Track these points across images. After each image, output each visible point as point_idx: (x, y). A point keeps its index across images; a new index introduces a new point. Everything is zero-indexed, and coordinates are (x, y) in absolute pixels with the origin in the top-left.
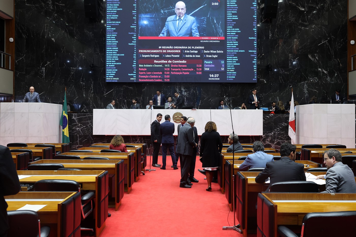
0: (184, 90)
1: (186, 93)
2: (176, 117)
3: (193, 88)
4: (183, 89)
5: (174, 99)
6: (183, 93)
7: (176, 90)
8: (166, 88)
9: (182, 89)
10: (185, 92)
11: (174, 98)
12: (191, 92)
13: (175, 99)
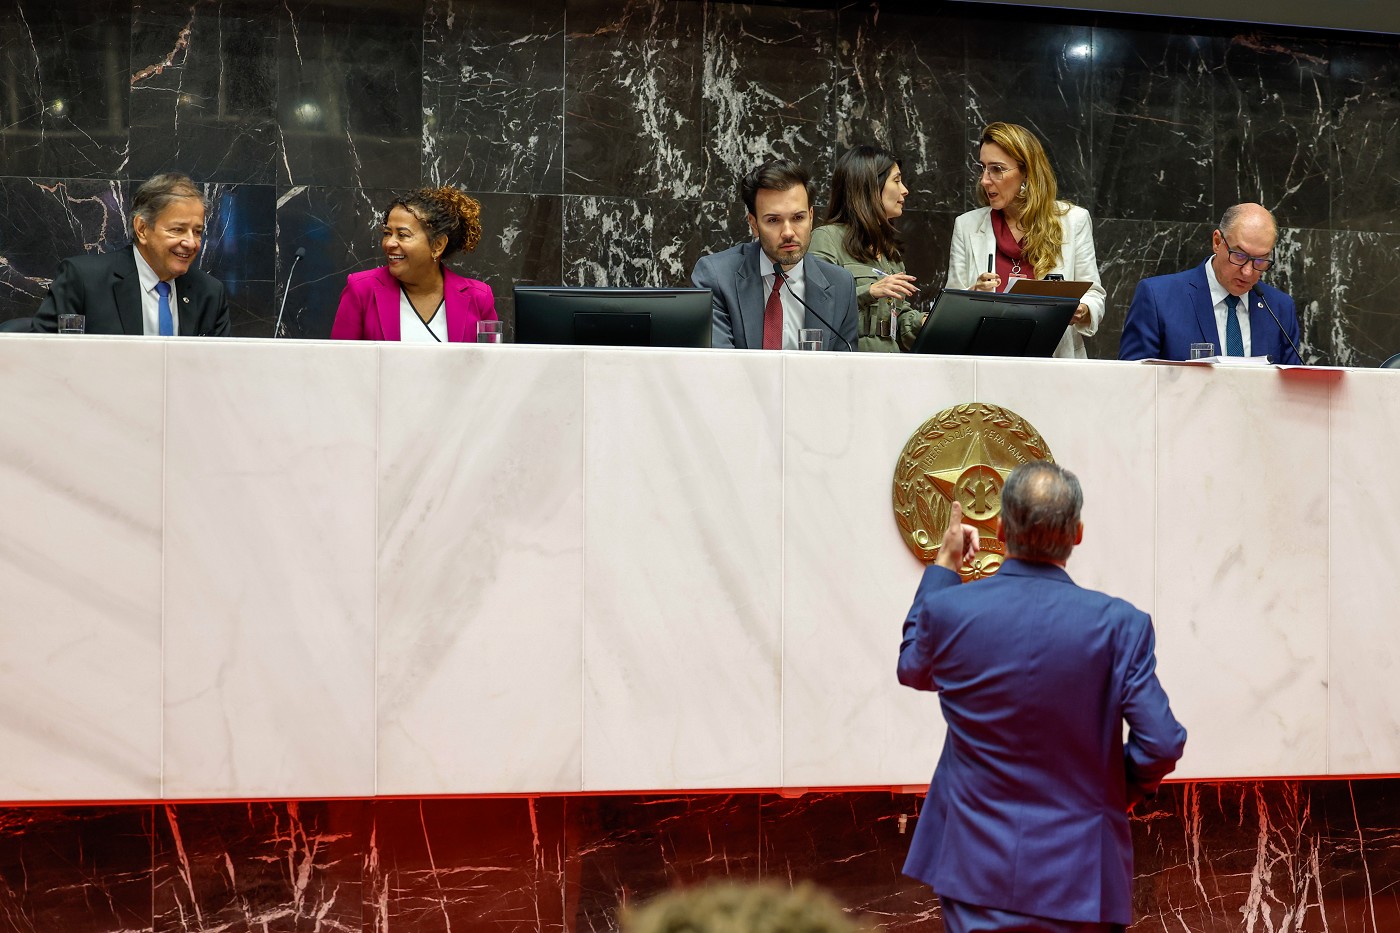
0: (736, 102)
1: (761, 145)
2: (942, 487)
3: (854, 82)
4: (725, 84)
5: (597, 222)
6: (725, 143)
7: (628, 97)
8: (478, 64)
9: (717, 88)
10: (750, 127)
11: (591, 210)
12: (833, 130)
13: (608, 224)
